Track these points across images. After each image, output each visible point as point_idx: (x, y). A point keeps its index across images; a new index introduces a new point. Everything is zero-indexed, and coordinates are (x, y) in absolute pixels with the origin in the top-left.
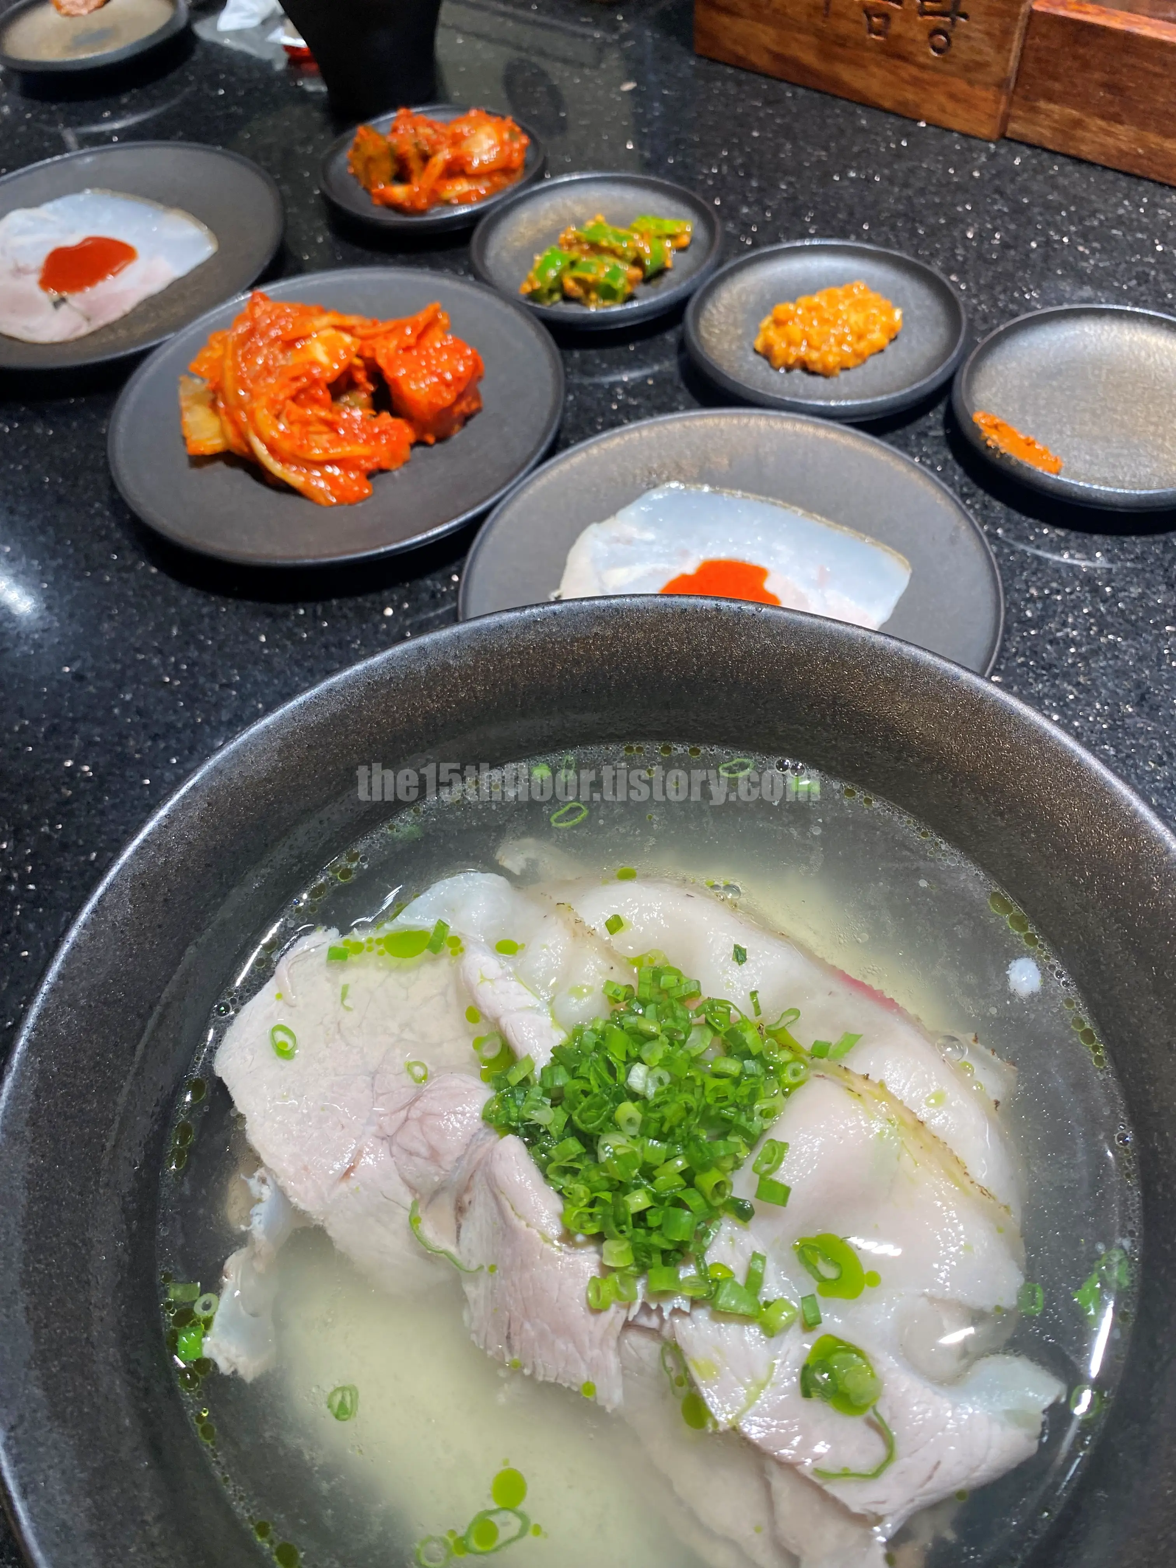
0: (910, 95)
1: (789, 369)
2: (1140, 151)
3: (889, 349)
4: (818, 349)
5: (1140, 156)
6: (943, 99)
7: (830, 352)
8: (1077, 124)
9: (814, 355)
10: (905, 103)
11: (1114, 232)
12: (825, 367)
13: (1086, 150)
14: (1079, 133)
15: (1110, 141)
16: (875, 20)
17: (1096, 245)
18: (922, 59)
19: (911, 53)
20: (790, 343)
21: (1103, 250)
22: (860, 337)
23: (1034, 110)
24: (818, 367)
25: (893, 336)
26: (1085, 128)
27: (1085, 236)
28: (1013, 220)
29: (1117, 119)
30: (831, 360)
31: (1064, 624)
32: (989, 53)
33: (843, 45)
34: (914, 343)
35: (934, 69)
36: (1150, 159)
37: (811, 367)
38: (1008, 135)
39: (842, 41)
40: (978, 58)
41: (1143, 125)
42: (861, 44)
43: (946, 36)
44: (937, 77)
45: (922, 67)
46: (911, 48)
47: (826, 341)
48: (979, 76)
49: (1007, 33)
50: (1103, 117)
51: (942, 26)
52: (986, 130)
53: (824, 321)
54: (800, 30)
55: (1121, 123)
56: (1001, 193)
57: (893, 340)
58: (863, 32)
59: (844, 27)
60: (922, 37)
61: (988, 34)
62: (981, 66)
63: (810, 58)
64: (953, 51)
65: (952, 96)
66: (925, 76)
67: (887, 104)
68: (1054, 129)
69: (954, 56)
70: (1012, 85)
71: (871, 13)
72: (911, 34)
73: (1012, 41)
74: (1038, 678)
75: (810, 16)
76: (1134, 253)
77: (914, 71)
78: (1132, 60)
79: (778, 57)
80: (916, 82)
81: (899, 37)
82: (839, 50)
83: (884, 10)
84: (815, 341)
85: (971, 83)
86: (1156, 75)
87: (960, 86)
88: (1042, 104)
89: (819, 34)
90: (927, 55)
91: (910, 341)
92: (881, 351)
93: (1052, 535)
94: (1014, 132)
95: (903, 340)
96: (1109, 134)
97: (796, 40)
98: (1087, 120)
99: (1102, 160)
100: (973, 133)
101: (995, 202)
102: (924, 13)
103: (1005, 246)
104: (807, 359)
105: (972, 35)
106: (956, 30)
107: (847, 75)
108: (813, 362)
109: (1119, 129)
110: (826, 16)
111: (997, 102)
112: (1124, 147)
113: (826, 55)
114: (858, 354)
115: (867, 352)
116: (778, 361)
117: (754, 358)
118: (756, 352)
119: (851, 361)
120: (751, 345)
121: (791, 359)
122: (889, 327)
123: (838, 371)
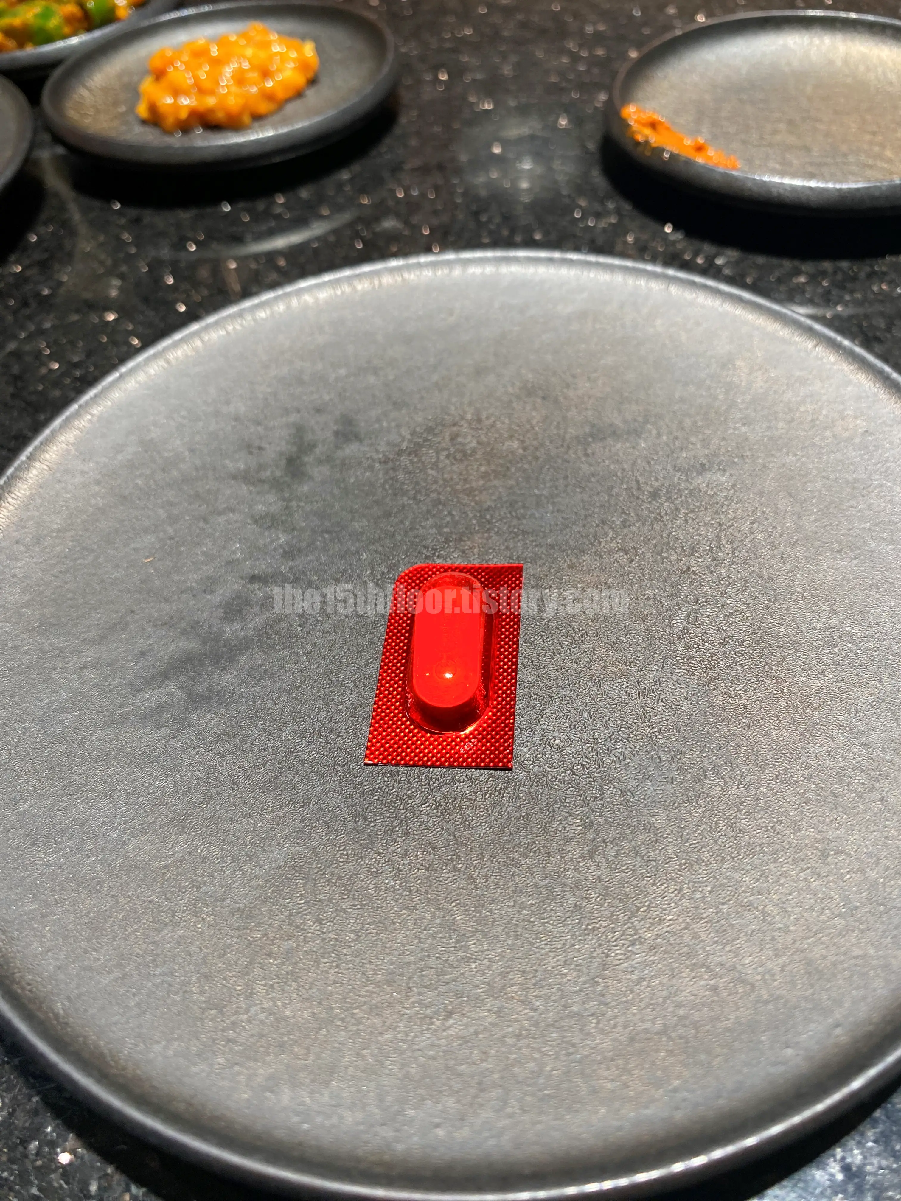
1: (186, 129)
3: (308, 92)
4: (212, 93)
7: (229, 93)
9: (211, 101)
12: (229, 115)
20: (176, 92)
24: (220, 115)
25: (310, 75)
30: (234, 103)
34: (340, 82)
37: (211, 117)
47: (219, 82)
57: (313, 82)
84: (207, 85)
91: (335, 82)
92: (300, 95)
95: (325, 81)
104: (202, 108)
108: (211, 111)
114: (269, 97)
115: (281, 95)
116: (170, 121)
117: (138, 129)
118: (144, 122)
119: (263, 107)
120: (137, 117)
121: (184, 115)
122: (303, 66)
123: (246, 119)
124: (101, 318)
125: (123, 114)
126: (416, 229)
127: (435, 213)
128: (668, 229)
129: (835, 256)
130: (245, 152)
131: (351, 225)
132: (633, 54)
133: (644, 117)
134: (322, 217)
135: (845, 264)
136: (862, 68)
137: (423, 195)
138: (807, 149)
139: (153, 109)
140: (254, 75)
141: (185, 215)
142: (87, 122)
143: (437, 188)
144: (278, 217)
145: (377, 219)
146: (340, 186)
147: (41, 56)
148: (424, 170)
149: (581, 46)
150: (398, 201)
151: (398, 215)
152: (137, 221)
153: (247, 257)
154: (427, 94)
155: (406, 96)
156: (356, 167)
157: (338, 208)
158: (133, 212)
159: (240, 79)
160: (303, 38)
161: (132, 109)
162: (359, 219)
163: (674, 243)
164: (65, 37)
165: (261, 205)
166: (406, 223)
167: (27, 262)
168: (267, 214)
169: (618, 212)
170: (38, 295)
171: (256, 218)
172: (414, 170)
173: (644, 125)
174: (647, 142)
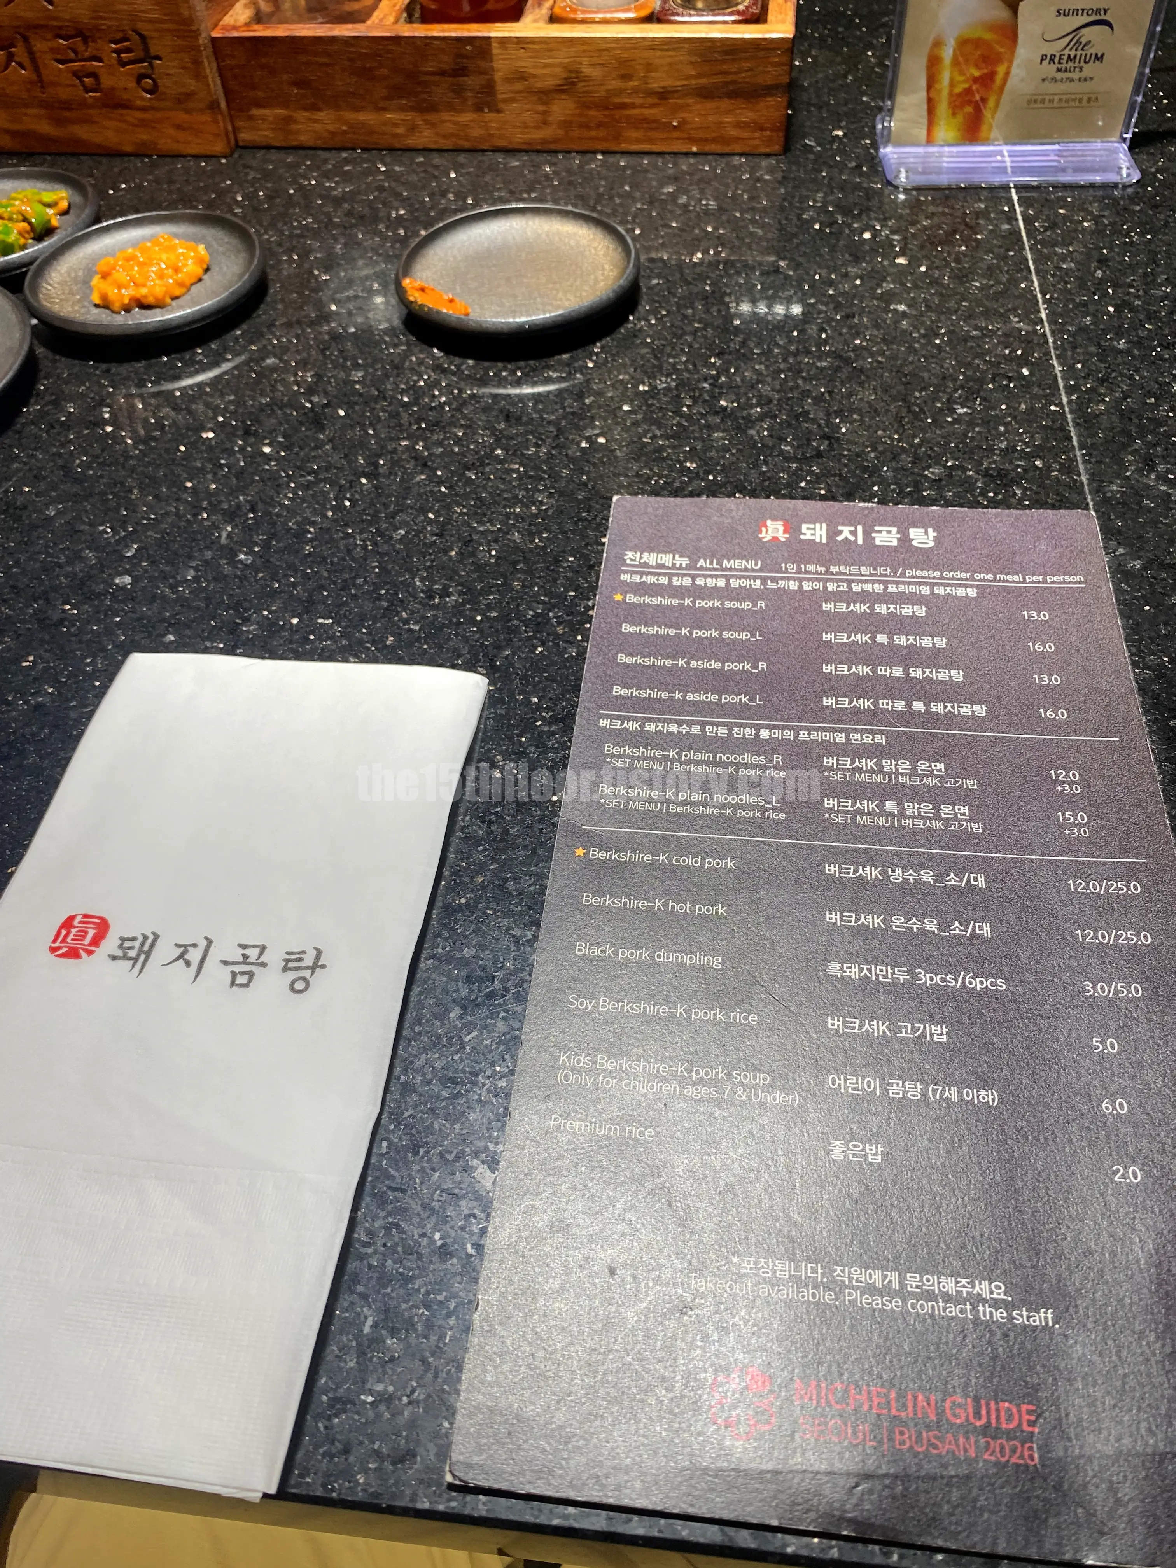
0: (144, 136)
1: (128, 310)
2: (344, 128)
3: (205, 277)
4: (144, 285)
5: (345, 132)
6: (172, 131)
7: (155, 285)
8: (289, 120)
9: (144, 291)
10: (144, 144)
11: (346, 168)
12: (157, 299)
13: (304, 139)
14: (294, 127)
15: (318, 126)
16: (86, 80)
17: (337, 179)
18: (139, 103)
19: (128, 100)
20: (120, 287)
21: (344, 181)
22: (177, 270)
23: (251, 118)
24: (151, 300)
25: (205, 266)
26: (296, 122)
27: (327, 175)
28: (267, 181)
29: (315, 108)
30: (159, 291)
31: (434, 396)
32: (192, 84)
33: (70, 109)
34: (225, 269)
35: (153, 108)
36: (354, 133)
37: (145, 301)
38: (241, 144)
39: (66, 105)
40: (183, 90)
41: (338, 108)
42: (83, 104)
43: (152, 79)
44: (159, 115)
45: (143, 109)
46: (125, 96)
47: (147, 278)
48: (191, 105)
49: (197, 63)
50: (305, 109)
51: (143, 71)
52: (219, 147)
53: (141, 265)
54: (26, 106)
55: (320, 110)
56: (250, 167)
57: (207, 270)
58: (80, 91)
59: (64, 94)
60: (132, 84)
61: (183, 68)
62: (189, 95)
63: (45, 128)
64: (161, 89)
65: (179, 127)
66: (147, 116)
67: (128, 148)
68: (273, 129)
69: (164, 93)
70: (223, 104)
71: (80, 74)
72: (121, 84)
73: (204, 69)
74: (432, 432)
75: (29, 90)
76: (367, 176)
77: (139, 115)
78: (303, 58)
79: (14, 134)
80: (143, 124)
81: (113, 89)
82: (67, 114)
83: (92, 70)
84: (140, 280)
85: (188, 111)
86: (327, 65)
87: (181, 117)
88: (255, 112)
89: (44, 104)
90: (143, 99)
91: (221, 268)
92: (200, 280)
93: (398, 351)
94: (244, 141)
95: (215, 269)
96: (316, 121)
97: (26, 115)
98: (295, 115)
99: (319, 143)
100: (209, 153)
101: (247, 174)
102: (124, 64)
103: (269, 198)
104: (138, 296)
105: (171, 72)
106: (156, 71)
107: (82, 132)
108: (145, 297)
109: (321, 115)
110: (42, 87)
111: (216, 122)
112: (330, 128)
113: (59, 122)
114: (181, 284)
115: (188, 282)
116: (117, 306)
117: (95, 311)
118: (97, 306)
119: (177, 292)
120: (91, 302)
121: (126, 301)
122: (199, 260)
123: (168, 300)
124: (104, 430)
125: (79, 301)
126: (287, 362)
127: (298, 352)
128: (435, 351)
129: (526, 358)
130: (174, 323)
131: (247, 363)
132: (423, 233)
133: (417, 284)
134: (228, 360)
135: (532, 362)
136: (557, 239)
137: (290, 341)
138: (515, 296)
139: (104, 297)
140: (170, 271)
141: (141, 365)
142: (56, 308)
143: (297, 337)
144: (201, 361)
145: (263, 359)
146: (237, 338)
147: (7, 262)
148: (289, 325)
149: (387, 228)
150: (274, 346)
151: (275, 356)
152: (108, 371)
153: (185, 388)
154: (287, 270)
155: (272, 274)
156: (245, 326)
157: (236, 354)
158: (104, 366)
159: (161, 276)
160: (198, 240)
161: (86, 297)
162: (251, 360)
163: (438, 358)
164: (24, 247)
165: (187, 356)
166: (281, 360)
167: (43, 402)
168: (193, 362)
169: (408, 344)
170: (58, 420)
171: (186, 364)
172: (282, 325)
173: (417, 290)
174: (416, 302)
